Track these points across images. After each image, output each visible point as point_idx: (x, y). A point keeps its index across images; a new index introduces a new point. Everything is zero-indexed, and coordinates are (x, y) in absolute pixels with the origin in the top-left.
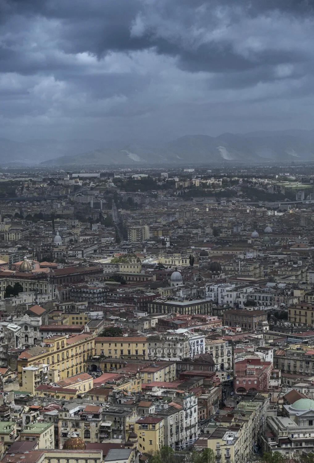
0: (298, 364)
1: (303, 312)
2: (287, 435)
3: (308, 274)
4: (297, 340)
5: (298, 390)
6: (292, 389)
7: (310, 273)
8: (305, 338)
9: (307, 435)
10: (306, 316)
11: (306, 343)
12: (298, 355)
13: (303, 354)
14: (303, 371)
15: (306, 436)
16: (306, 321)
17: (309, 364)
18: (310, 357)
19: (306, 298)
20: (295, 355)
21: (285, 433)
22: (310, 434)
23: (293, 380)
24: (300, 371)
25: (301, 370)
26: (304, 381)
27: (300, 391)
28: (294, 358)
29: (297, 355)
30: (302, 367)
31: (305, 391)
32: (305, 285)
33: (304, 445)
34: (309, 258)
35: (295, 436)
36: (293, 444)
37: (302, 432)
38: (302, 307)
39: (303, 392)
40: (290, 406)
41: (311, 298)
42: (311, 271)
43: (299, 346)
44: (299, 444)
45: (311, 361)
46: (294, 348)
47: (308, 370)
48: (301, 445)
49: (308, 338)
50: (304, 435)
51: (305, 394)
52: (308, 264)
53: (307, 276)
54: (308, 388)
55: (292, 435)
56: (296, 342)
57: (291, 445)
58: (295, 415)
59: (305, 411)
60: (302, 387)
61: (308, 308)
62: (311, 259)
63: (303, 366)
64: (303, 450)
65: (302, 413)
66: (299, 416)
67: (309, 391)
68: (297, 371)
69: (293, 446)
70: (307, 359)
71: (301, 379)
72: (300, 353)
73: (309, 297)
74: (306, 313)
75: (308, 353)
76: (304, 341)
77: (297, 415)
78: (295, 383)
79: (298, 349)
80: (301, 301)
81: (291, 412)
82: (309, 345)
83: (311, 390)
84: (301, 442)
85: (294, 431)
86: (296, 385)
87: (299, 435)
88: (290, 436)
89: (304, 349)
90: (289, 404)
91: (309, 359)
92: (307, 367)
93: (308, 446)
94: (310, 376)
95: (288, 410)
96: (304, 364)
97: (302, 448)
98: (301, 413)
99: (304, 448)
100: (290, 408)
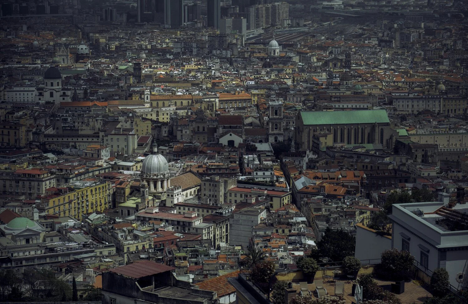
0: (8, 183)
1: (6, 132)
2: (6, 255)
3: (6, 93)
4: (4, 159)
5: (11, 210)
6: (5, 209)
7: (7, 91)
8: (13, 158)
9: (27, 253)
10: (9, 135)
11: (14, 162)
12: (8, 174)
13: (13, 174)
14: (13, 191)
15: (25, 254)
16: (9, 140)
17: (18, 183)
18: (19, 176)
19: (7, 117)
20: (4, 175)
21: (4, 253)
22: (29, 252)
23: (4, 200)
24: (10, 191)
25: (11, 189)
26: (16, 200)
27: (13, 211)
28: (4, 178)
29: (6, 174)
30: (11, 187)
31: (19, 210)
32: (4, 104)
33: (24, 263)
34: (4, 76)
35: (15, 255)
36: (13, 263)
37: (21, 251)
38: (4, 127)
39: (17, 211)
40: (6, 225)
41: (12, 117)
42: (8, 89)
43: (7, 165)
44: (19, 263)
45: (21, 180)
46: (2, 168)
47: (18, 190)
48: (21, 263)
49: (16, 157)
50: (24, 253)
51: (19, 213)
52: (4, 82)
53: (4, 95)
54: (21, 207)
55: (12, 254)
56: (3, 162)
57: (11, 264)
58: (11, 234)
59: (21, 230)
60: (15, 207)
61: (11, 127)
62: (6, 77)
63: (13, 185)
64: (24, 268)
65: (19, 232)
66: (15, 235)
67: (22, 210)
68: (7, 190)
69: (13, 265)
70: (17, 178)
71: (12, 198)
72: (9, 173)
73: (10, 116)
74: (9, 132)
75: (17, 172)
76: (11, 160)
77: (13, 234)
78: (6, 203)
79: (6, 169)
80: (2, 121)
81: (7, 231)
82: (17, 164)
83: (24, 209)
84: (21, 260)
85: (14, 250)
86: (9, 204)
87: (18, 253)
88: (10, 255)
89: (13, 169)
90: (4, 224)
91: (19, 178)
92: (17, 186)
93: (28, 264)
94: (20, 195)
95: (3, 230)
96: (13, 183)
97: (22, 266)
98: (17, 232)
99: (25, 266)
100: (5, 228)
